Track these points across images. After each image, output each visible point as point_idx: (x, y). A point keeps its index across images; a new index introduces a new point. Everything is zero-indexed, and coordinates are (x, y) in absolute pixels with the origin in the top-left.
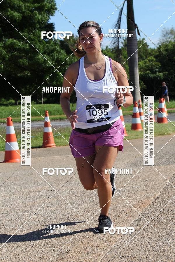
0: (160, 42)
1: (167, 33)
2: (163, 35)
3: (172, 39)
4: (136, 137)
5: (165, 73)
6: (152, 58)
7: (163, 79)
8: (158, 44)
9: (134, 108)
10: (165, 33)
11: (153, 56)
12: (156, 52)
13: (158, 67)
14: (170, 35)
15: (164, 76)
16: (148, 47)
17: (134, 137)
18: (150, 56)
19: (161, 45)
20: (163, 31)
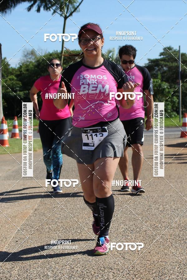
0: (21, 61)
1: (28, 54)
2: (24, 56)
3: (32, 59)
4: (4, 152)
5: (25, 92)
6: (12, 77)
7: (23, 98)
8: (19, 64)
9: (2, 124)
10: (26, 54)
11: (13, 75)
12: (17, 71)
13: (18, 86)
14: (30, 56)
15: (24, 95)
16: (9, 66)
17: (3, 153)
18: (11, 75)
19: (21, 65)
20: (24, 52)
